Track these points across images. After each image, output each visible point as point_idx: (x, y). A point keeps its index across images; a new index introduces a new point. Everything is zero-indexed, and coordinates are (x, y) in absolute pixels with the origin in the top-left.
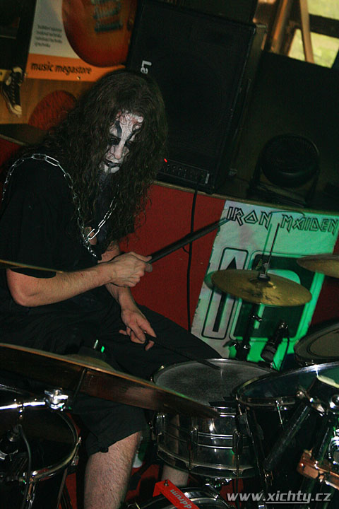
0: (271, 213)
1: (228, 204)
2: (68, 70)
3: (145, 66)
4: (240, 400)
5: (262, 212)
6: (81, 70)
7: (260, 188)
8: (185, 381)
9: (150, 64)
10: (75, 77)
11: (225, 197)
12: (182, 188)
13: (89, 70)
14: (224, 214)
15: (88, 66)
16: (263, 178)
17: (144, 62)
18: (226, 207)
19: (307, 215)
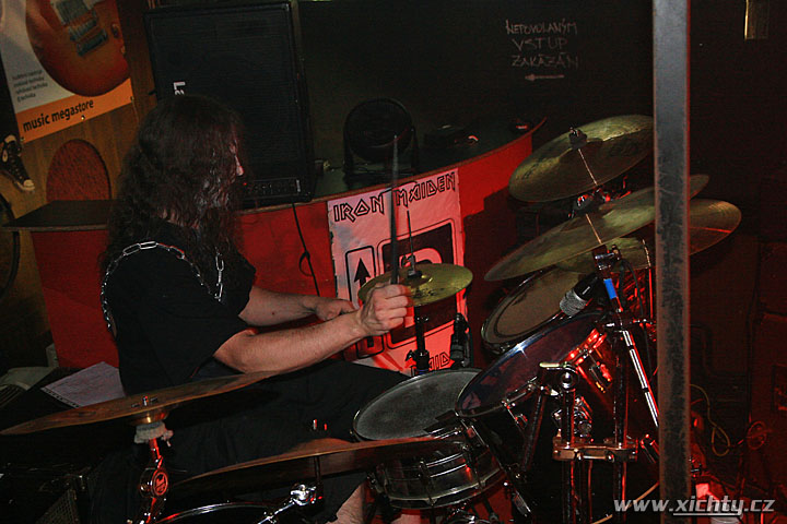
0: (381, 195)
1: (331, 204)
2: (67, 114)
3: (179, 88)
4: (462, 415)
5: (372, 198)
6: (81, 108)
7: (357, 172)
8: (387, 419)
9: (183, 84)
10: (77, 119)
11: (326, 198)
12: (274, 208)
13: (91, 103)
14: (331, 216)
15: (88, 99)
16: (356, 158)
17: (176, 85)
18: (330, 208)
19: (419, 182)
